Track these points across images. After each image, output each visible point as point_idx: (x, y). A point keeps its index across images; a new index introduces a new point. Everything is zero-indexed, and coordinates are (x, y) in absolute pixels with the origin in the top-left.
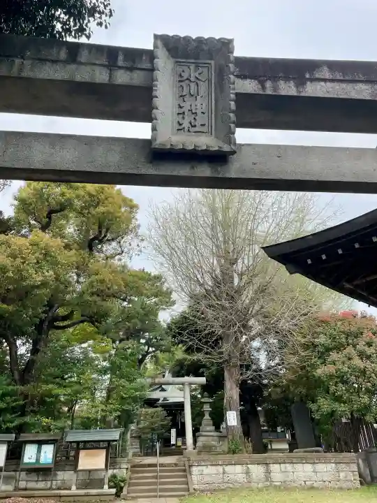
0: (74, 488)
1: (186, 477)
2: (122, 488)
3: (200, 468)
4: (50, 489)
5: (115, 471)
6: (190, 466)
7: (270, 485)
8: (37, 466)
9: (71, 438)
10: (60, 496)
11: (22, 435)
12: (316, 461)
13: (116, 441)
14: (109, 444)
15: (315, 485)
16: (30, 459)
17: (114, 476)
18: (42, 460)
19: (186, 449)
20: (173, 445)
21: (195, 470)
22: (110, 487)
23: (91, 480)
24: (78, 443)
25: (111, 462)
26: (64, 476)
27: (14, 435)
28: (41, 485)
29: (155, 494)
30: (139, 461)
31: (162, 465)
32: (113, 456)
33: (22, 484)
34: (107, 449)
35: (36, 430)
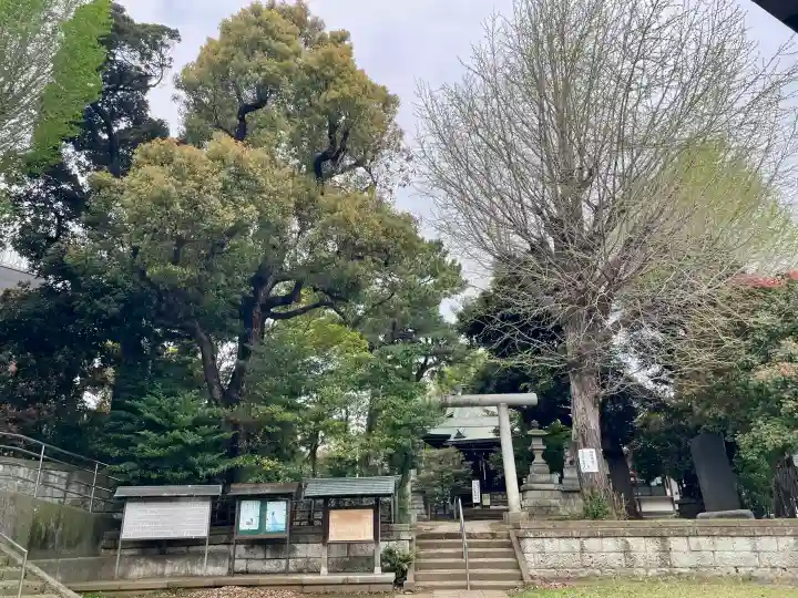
0: (324, 570)
1: (514, 556)
2: (404, 573)
3: (538, 542)
4: (286, 572)
5: (392, 544)
6: (520, 538)
7: (669, 574)
8: (262, 536)
9: (313, 489)
10: (303, 585)
11: (233, 486)
12: (758, 533)
13: (389, 495)
14: (377, 501)
15: (757, 573)
16: (248, 524)
17: (390, 552)
18: (269, 526)
19: (508, 510)
20: (477, 504)
21: (529, 545)
22: (385, 570)
23: (351, 558)
24: (326, 498)
25: (383, 528)
26: (308, 551)
27: (221, 487)
28: (271, 565)
29: (463, 583)
30: (429, 528)
31: (470, 536)
32: (385, 519)
33: (240, 565)
34: (375, 508)
35: (256, 479)
